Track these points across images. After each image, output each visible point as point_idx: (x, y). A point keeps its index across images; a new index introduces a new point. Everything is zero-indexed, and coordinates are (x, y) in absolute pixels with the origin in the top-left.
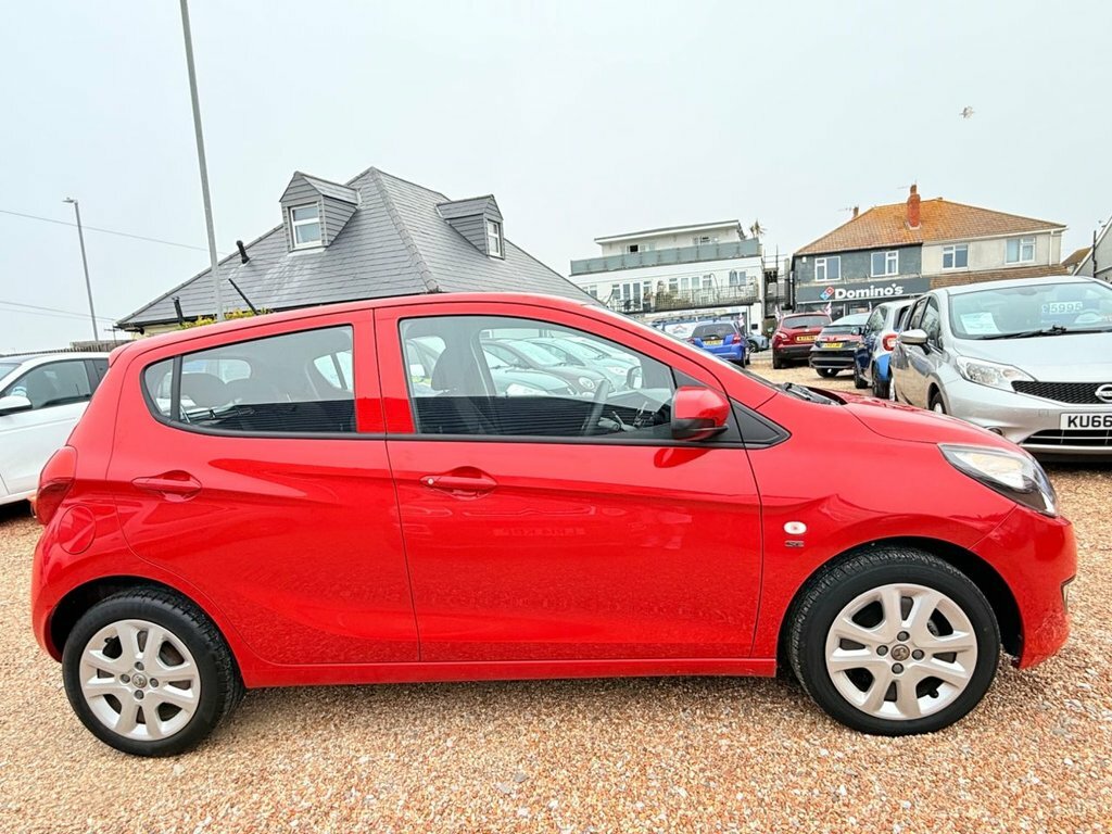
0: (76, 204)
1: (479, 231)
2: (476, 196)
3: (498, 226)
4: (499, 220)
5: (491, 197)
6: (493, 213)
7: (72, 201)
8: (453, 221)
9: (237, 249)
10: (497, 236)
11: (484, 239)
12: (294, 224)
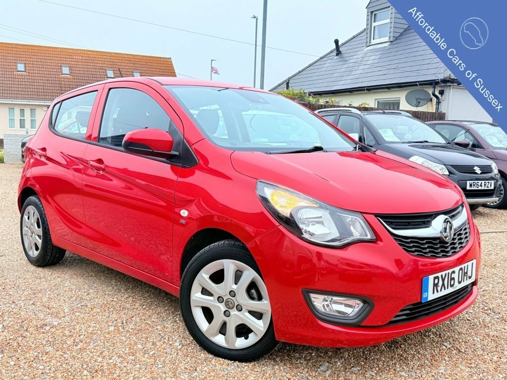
0: (257, 19)
7: (255, 17)
9: (334, 47)
12: (374, 24)
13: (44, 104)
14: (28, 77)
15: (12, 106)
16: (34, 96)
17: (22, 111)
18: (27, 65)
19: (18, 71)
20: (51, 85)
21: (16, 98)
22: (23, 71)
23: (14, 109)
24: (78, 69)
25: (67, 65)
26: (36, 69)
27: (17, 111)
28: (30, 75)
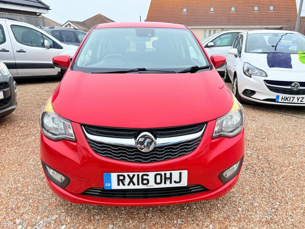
13: (220, 27)
14: (215, 14)
15: (206, 29)
16: (216, 24)
17: (210, 31)
18: (215, 8)
19: (211, 12)
20: (225, 17)
21: (208, 25)
22: (213, 12)
23: (206, 30)
24: (239, 8)
25: (234, 6)
26: (219, 10)
27: (208, 32)
28: (216, 13)
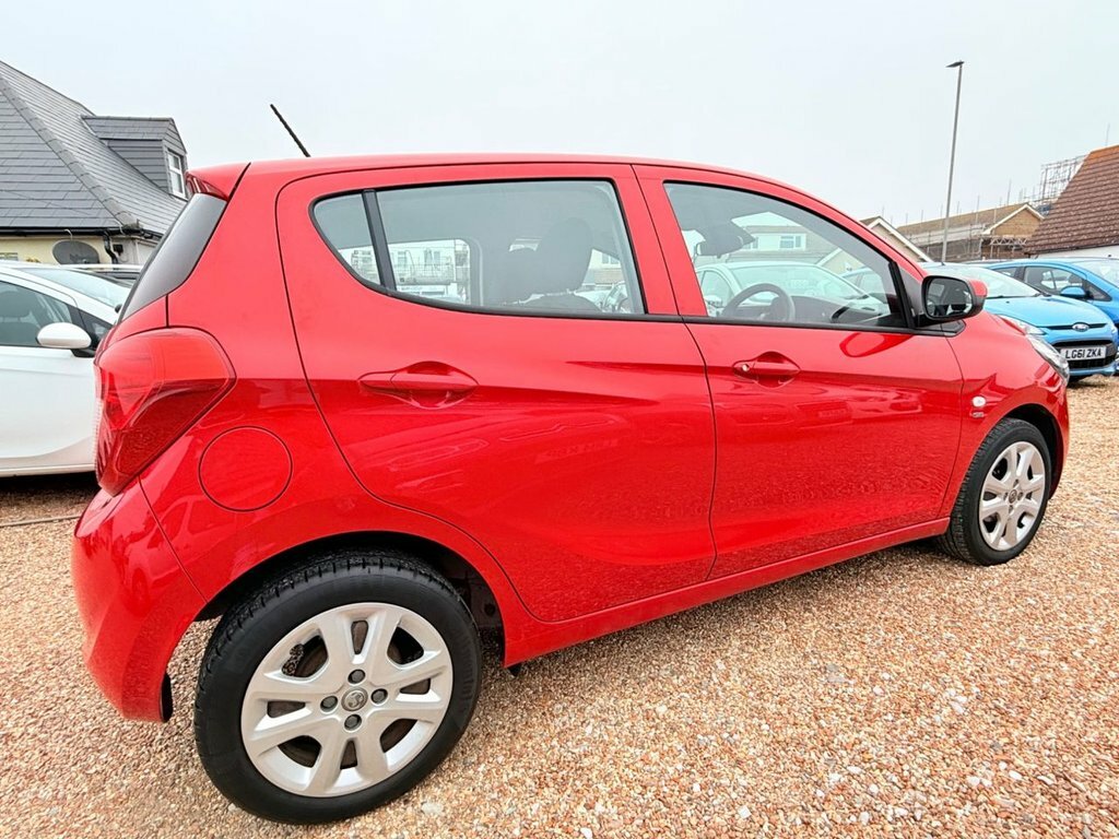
1: (158, 162)
2: (148, 116)
3: (181, 159)
4: (182, 153)
5: (171, 121)
6: (174, 141)
8: (112, 144)
10: (180, 172)
11: (165, 173)
